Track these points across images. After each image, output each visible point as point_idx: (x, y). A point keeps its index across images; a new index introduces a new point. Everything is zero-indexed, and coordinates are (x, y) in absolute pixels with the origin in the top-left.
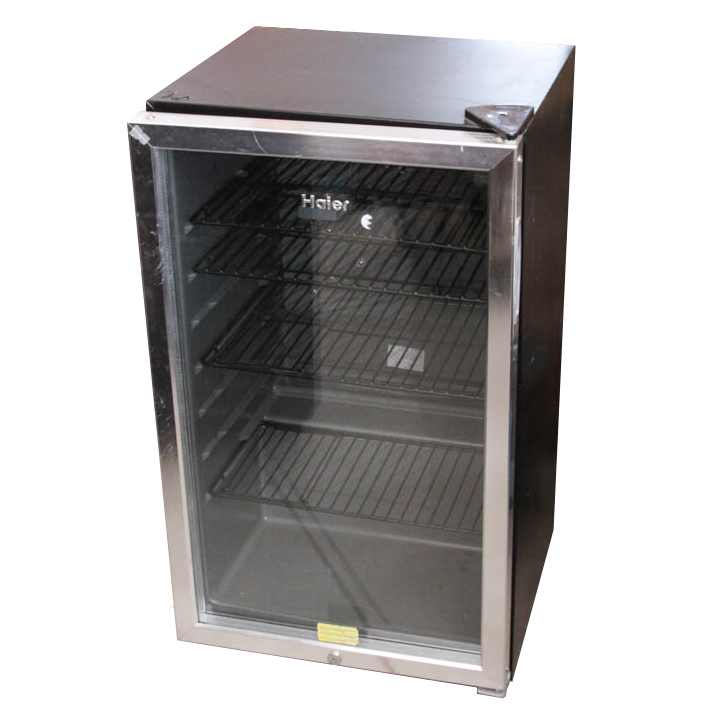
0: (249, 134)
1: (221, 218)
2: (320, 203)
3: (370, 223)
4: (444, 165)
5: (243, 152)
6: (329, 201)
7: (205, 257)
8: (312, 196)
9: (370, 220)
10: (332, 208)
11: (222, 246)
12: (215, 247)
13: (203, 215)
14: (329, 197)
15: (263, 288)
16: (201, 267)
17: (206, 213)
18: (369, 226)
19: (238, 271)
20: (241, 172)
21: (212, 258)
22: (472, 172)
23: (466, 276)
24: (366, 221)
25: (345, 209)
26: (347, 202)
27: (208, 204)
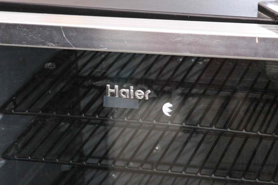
0: (57, 29)
1: (29, 108)
2: (124, 93)
3: (170, 111)
4: (241, 55)
5: (51, 46)
6: (132, 91)
7: (13, 144)
8: (116, 86)
9: (170, 108)
10: (134, 96)
11: (30, 134)
12: (23, 135)
13: (11, 105)
14: (132, 87)
15: (66, 173)
16: (10, 154)
17: (15, 103)
18: (170, 113)
19: (44, 157)
20: (49, 64)
21: (19, 146)
22: (265, 62)
23: (259, 158)
24: (167, 108)
25: (147, 98)
26: (149, 91)
27: (17, 94)
